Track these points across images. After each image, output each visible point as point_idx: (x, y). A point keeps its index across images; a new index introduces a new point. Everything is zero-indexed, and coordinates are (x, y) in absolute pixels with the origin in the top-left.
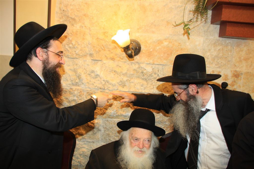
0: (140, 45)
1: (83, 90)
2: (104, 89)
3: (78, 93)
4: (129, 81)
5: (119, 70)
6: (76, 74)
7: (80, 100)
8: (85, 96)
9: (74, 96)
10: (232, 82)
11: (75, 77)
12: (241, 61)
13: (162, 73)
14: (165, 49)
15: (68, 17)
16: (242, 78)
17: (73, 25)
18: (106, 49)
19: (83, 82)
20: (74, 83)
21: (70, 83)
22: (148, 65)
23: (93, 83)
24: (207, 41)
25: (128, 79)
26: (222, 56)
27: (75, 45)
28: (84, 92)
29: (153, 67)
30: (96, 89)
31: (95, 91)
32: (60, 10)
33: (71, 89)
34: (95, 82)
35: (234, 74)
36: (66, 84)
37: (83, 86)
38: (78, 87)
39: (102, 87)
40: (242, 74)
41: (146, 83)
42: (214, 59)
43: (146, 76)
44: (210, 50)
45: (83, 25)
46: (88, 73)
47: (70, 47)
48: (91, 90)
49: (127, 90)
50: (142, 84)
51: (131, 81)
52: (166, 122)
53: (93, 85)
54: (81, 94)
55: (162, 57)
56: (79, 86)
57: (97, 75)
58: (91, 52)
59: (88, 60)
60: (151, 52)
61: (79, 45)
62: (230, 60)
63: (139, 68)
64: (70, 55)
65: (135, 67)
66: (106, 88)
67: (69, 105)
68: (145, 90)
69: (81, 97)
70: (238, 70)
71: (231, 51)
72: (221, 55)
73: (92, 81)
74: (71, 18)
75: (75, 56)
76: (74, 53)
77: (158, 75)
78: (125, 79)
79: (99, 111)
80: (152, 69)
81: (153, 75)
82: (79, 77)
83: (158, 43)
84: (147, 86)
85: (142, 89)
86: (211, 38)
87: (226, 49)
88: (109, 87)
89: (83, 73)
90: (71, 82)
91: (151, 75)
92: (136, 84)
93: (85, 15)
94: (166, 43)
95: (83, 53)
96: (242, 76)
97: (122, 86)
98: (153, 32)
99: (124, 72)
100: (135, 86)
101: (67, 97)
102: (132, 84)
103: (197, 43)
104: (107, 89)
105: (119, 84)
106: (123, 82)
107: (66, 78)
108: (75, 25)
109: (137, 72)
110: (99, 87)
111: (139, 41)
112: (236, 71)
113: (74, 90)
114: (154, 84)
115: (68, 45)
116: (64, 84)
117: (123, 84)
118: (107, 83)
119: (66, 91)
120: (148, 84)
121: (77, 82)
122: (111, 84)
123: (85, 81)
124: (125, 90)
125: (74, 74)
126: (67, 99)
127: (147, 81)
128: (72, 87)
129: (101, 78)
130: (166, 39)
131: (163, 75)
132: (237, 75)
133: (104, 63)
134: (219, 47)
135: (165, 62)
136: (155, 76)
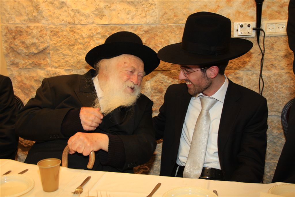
1: (45, 28)
2: (74, 24)
3: (38, 33)
4: (109, 8)
6: (32, 3)
7: (42, 42)
8: (49, 38)
9: (33, 37)
11: (32, 8)
19: (44, 14)
20: (32, 18)
21: (26, 18)
23: (58, 15)
25: (107, 4)
28: (47, 31)
30: (62, 24)
31: (62, 28)
33: (28, 27)
34: (60, 15)
36: (20, 20)
37: (44, 21)
38: (37, 24)
39: (71, 21)
41: (135, 9)
48: (56, 28)
49: (107, 23)
50: (128, 11)
51: (112, 8)
53: (58, 18)
54: (43, 34)
56: (38, 22)
57: (63, 3)
66: (76, 22)
67: (27, 52)
68: (134, 19)
69: (43, 38)
73: (56, 12)
78: (102, 5)
79: (70, 58)
82: (37, 8)
84: (135, 14)
85: (128, 18)
88: (81, 20)
89: (41, 1)
90: (26, 16)
92: (120, 12)
97: (99, 16)
100: (119, 15)
101: (24, 40)
102: (114, 13)
104: (79, 23)
105: (94, 14)
106: (100, 10)
107: (18, 11)
110: (67, 21)
113: (32, 28)
114: (146, 9)
116: (18, 21)
117: (100, 14)
118: (77, 13)
119: (21, 32)
120: (137, 11)
121: (35, 17)
122: (83, 15)
123: (46, 14)
124: (105, 21)
125: (30, 4)
126: (23, 43)
127: (135, 6)
128: (29, 25)
129: (68, 7)
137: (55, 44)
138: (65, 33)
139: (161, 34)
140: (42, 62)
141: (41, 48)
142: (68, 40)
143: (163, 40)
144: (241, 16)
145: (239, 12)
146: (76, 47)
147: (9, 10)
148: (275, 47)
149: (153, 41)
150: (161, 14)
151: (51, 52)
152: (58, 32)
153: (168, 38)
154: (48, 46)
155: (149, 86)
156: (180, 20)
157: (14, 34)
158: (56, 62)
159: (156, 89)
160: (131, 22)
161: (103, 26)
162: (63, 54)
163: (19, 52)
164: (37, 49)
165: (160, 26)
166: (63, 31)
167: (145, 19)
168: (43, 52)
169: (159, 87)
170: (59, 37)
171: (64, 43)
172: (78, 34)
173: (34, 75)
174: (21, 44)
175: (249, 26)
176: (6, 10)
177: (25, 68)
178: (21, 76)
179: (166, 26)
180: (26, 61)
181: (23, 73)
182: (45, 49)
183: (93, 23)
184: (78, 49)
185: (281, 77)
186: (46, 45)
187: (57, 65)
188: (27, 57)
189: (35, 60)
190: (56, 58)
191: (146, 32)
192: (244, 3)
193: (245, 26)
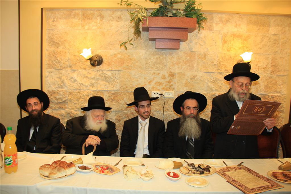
0: (102, 58)
2: (80, 89)
3: (63, 93)
4: (97, 83)
5: (89, 76)
7: (64, 98)
8: (68, 95)
9: (60, 95)
10: (169, 80)
11: (60, 82)
12: (174, 65)
13: (118, 76)
14: (119, 60)
15: (54, 42)
16: (176, 77)
17: (58, 47)
18: (80, 62)
19: (66, 85)
20: (60, 86)
22: (109, 71)
24: (147, 53)
26: (160, 62)
27: (59, 60)
28: (67, 92)
29: (112, 73)
30: (74, 89)
32: (49, 37)
33: (58, 90)
34: (74, 85)
35: (170, 74)
36: (55, 87)
37: (66, 88)
38: (63, 89)
39: (79, 88)
40: (175, 74)
41: (108, 84)
42: (154, 65)
43: (107, 79)
44: (150, 59)
45: (64, 47)
46: (69, 79)
47: (56, 62)
48: (71, 91)
49: (95, 89)
50: (105, 85)
52: (124, 111)
53: (73, 87)
55: (117, 65)
56: (63, 88)
57: (75, 80)
58: (70, 65)
59: (69, 70)
60: (110, 62)
61: (62, 60)
62: (166, 64)
63: (102, 73)
64: (56, 67)
65: (100, 73)
66: (81, 89)
67: (57, 102)
69: (65, 95)
70: (172, 71)
71: (166, 58)
72: (158, 61)
73: (72, 84)
74: (56, 43)
75: (60, 67)
76: (59, 66)
77: (116, 78)
78: (94, 81)
79: (77, 105)
80: (112, 74)
81: (112, 78)
82: (63, 82)
83: (114, 56)
86: (150, 50)
87: (162, 57)
88: (83, 88)
89: (65, 79)
90: (57, 85)
91: (111, 78)
92: (101, 85)
93: (65, 40)
94: (119, 56)
95: (65, 66)
96: (177, 76)
97: (92, 86)
98: (110, 49)
99: (93, 76)
102: (99, 85)
103: (141, 54)
105: (89, 85)
106: (92, 84)
107: (54, 83)
108: (59, 47)
109: (102, 77)
110: (77, 88)
111: (101, 55)
112: (171, 72)
113: (60, 91)
114: (113, 84)
115: (55, 61)
116: (53, 88)
118: (81, 85)
119: (55, 92)
120: (109, 85)
121: (62, 86)
122: (84, 86)
123: (67, 85)
124: (94, 89)
125: (60, 80)
126: (55, 97)
127: (109, 82)
128: (59, 89)
129: (77, 82)
130: (119, 53)
131: (120, 77)
132: (172, 75)
133: (79, 72)
134: (157, 56)
135: (120, 68)
136: (114, 78)
137: (70, 98)
138: (75, 93)
139: (120, 95)
140: (64, 106)
141: (64, 100)
142: (77, 97)
143: (121, 98)
144: (155, 89)
145: (153, 87)
146: (80, 100)
147: (50, 83)
148: (169, 102)
149: (116, 98)
150: (120, 86)
151: (68, 102)
152: (72, 93)
153: (123, 97)
154: (67, 99)
155: (114, 118)
156: (129, 89)
157: (51, 93)
158: (70, 107)
159: (117, 120)
160: (107, 90)
161: (93, 91)
162: (74, 103)
163: (53, 101)
164: (62, 100)
165: (120, 91)
166: (74, 92)
167: (113, 88)
168: (65, 102)
169: (119, 119)
170: (72, 95)
171: (75, 98)
172: (82, 94)
173: (59, 112)
174: (54, 98)
175: (158, 93)
176: (48, 83)
177: (55, 109)
178: (53, 113)
179: (122, 92)
180: (56, 106)
181: (54, 111)
182: (65, 100)
183: (89, 89)
184: (81, 101)
185: (171, 115)
187: (71, 108)
188: (56, 104)
189: (60, 106)
190: (70, 104)
191: (113, 94)
192: (156, 83)
193: (156, 93)
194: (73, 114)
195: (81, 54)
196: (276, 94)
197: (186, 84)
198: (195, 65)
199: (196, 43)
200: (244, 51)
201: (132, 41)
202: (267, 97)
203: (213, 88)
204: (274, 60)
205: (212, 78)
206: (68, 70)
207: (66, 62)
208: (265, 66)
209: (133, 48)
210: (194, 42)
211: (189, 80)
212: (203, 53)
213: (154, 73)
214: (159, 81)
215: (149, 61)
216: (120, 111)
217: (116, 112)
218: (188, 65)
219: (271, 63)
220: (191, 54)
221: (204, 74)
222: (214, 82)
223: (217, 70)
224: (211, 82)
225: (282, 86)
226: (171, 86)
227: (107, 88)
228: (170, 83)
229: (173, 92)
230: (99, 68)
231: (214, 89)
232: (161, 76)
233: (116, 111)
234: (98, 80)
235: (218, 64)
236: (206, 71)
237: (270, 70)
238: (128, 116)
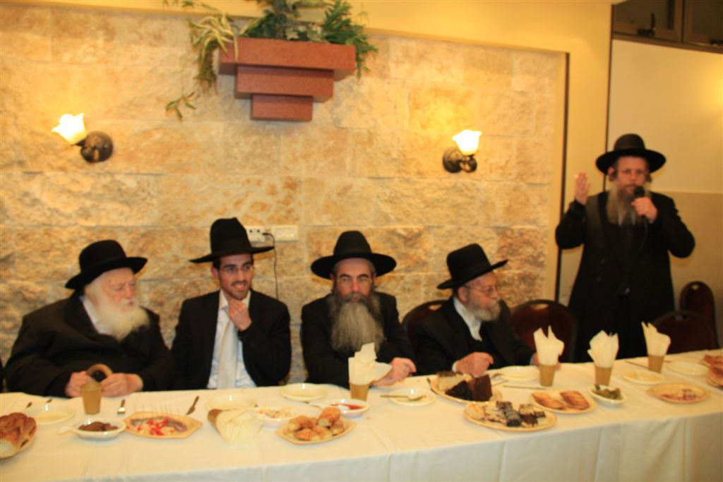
0: (111, 142)
1: (9, 230)
2: (50, 225)
4: (97, 207)
5: (75, 188)
7: (4, 249)
8: (14, 243)
10: (286, 197)
12: (296, 160)
13: (156, 189)
14: (158, 146)
16: (303, 190)
18: (50, 152)
19: (9, 213)
22: (129, 176)
23: (28, 214)
24: (230, 129)
25: (94, 203)
26: (261, 152)
28: (12, 234)
29: (139, 180)
30: (33, 226)
31: (34, 231)
34: (31, 214)
35: (286, 183)
37: (8, 222)
39: (47, 221)
40: (301, 182)
41: (129, 210)
42: (248, 160)
43: (126, 196)
44: (237, 144)
46: (17, 196)
48: (25, 230)
49: (94, 225)
50: (121, 211)
51: (100, 208)
52: (171, 278)
53: (29, 218)
55: (153, 160)
57: (36, 199)
58: (21, 158)
59: (17, 172)
60: (132, 152)
62: (276, 158)
63: (112, 182)
65: (106, 180)
66: (54, 223)
69: (6, 243)
70: (293, 175)
71: (276, 143)
72: (259, 150)
73: (26, 211)
77: (149, 193)
78: (88, 203)
79: (43, 268)
80: (139, 183)
81: (140, 193)
83: (144, 137)
84: (130, 215)
85: (121, 220)
86: (238, 122)
87: (266, 141)
88: (60, 221)
89: (6, 198)
91: (135, 194)
92: (110, 212)
94: (157, 136)
95: (5, 161)
96: (303, 187)
97: (84, 217)
98: (133, 117)
99: (87, 189)
100: (109, 216)
102: (103, 213)
103: (213, 133)
104: (57, 224)
105: (77, 214)
106: (85, 210)
109: (111, 190)
110: (41, 221)
111: (108, 133)
112: (290, 178)
114: (143, 209)
117: (85, 214)
118: (54, 213)
120: (132, 211)
122: (62, 215)
124: (91, 223)
127: (130, 206)
129: (42, 205)
130: (157, 129)
131: (159, 192)
132: (292, 185)
133: (48, 178)
134: (254, 138)
135: (159, 169)
136: (144, 195)
137: (22, 250)
138: (37, 236)
139: (160, 238)
140: (3, 273)
141: (3, 255)
142: (41, 245)
143: (162, 245)
144: (250, 220)
145: (247, 216)
146: (52, 254)
148: (285, 252)
149: (152, 246)
150: (161, 215)
151: (17, 260)
152: (27, 235)
153: (169, 243)
154: (13, 253)
155: (147, 298)
158: (23, 273)
159: (155, 302)
160: (124, 224)
161: (89, 229)
162: (33, 262)
165: (160, 228)
166: (34, 234)
167: (141, 221)
168: (6, 260)
169: (159, 299)
170: (28, 241)
171: (36, 249)
172: (55, 238)
175: (259, 231)
179: (166, 229)
182: (8, 256)
183: (76, 224)
184: (54, 256)
185: (293, 284)
186: (9, 252)
187: (24, 276)
190: (23, 267)
191: (144, 236)
192: (252, 206)
193: (255, 232)
194: (31, 292)
195: (55, 130)
196: (528, 227)
197: (327, 206)
198: (348, 160)
199: (350, 108)
200: (459, 130)
201: (191, 98)
202: (509, 233)
203: (390, 216)
204: (522, 149)
205: (388, 192)
206: (15, 173)
207: (7, 149)
208: (503, 163)
209: (194, 115)
210: (344, 104)
211: (334, 197)
212: (365, 132)
213: (248, 181)
214: (261, 199)
215: (236, 150)
216: (163, 280)
217: (153, 283)
218: (330, 159)
219: (517, 157)
220: (339, 132)
221: (368, 180)
222: (391, 201)
223: (399, 171)
224: (386, 201)
225: (539, 209)
226: (289, 212)
227: (127, 219)
228: (288, 204)
229: (295, 227)
230: (102, 169)
231: (392, 218)
232: (264, 187)
233: (150, 280)
234: (100, 198)
235: (402, 158)
236: (373, 174)
237: (515, 171)
238: (184, 291)
